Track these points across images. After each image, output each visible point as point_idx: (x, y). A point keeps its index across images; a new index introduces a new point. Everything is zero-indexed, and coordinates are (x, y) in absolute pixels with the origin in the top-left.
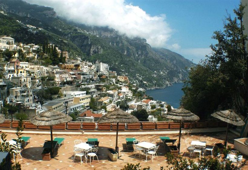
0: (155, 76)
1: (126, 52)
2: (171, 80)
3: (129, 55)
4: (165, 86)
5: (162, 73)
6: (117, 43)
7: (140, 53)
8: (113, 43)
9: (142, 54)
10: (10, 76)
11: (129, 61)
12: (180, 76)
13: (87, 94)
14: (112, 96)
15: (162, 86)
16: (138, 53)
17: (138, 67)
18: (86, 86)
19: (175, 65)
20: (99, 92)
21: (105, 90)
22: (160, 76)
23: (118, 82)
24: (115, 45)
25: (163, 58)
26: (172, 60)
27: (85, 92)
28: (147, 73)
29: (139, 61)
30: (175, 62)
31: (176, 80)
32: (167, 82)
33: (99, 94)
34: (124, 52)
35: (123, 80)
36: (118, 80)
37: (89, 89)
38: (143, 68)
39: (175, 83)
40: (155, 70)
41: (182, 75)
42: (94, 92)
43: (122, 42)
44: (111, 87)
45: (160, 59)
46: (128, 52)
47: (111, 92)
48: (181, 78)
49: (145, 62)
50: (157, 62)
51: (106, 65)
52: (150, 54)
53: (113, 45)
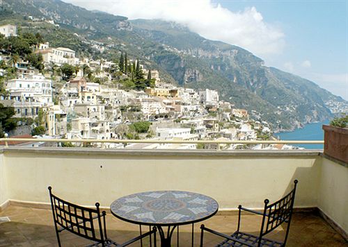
0: (279, 113)
1: (235, 78)
2: (301, 119)
3: (240, 82)
4: (293, 128)
5: (288, 109)
6: (223, 66)
7: (255, 80)
8: (216, 66)
9: (259, 81)
10: (71, 102)
11: (241, 91)
12: (315, 113)
13: (191, 132)
14: (229, 136)
15: (289, 127)
16: (252, 81)
17: (254, 100)
18: (190, 121)
19: (306, 97)
20: (209, 131)
21: (218, 128)
22: (286, 113)
23: (233, 117)
24: (219, 68)
25: (289, 88)
26: (301, 90)
27: (190, 130)
28: (267, 109)
29: (255, 92)
30: (306, 93)
31: (308, 119)
32: (297, 122)
33: (209, 134)
34: (233, 79)
35: (240, 116)
36: (234, 116)
37: (195, 125)
38: (261, 101)
39: (308, 123)
40: (278, 105)
41: (317, 112)
42: (202, 130)
43: (229, 65)
44: (225, 125)
45: (285, 89)
46: (238, 78)
47: (227, 131)
48: (315, 116)
49: (263, 94)
50: (280, 93)
51: (215, 93)
52: (270, 82)
53: (217, 69)
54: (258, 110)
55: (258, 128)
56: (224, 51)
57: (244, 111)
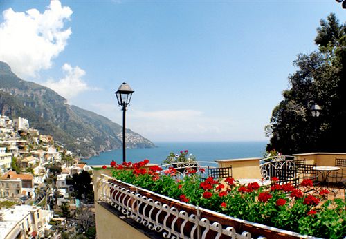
0: (78, 144)
1: (42, 114)
2: (97, 149)
3: (46, 118)
4: (90, 156)
5: (85, 140)
6: (33, 104)
7: (59, 116)
8: (27, 103)
9: (61, 116)
11: (47, 125)
12: (108, 143)
13: (6, 151)
14: (38, 156)
15: (87, 155)
16: (56, 116)
17: (58, 133)
18: (5, 141)
19: (100, 130)
20: (21, 152)
21: (28, 149)
22: (84, 144)
23: (41, 142)
24: (30, 105)
25: (86, 123)
26: (97, 125)
27: (4, 149)
28: (68, 140)
29: (58, 126)
30: (101, 127)
31: (103, 148)
32: (93, 151)
33: (21, 154)
35: (47, 141)
36: (41, 141)
37: (9, 145)
38: (64, 134)
39: (103, 151)
40: (77, 137)
41: (111, 142)
42: (14, 150)
43: (38, 102)
44: (34, 148)
45: (83, 124)
46: (45, 114)
47: (36, 152)
48: (109, 145)
49: (65, 128)
50: (79, 127)
51: (26, 121)
52: (71, 118)
53: (28, 106)
54: (61, 141)
55: (62, 151)
56: (35, 90)
57: (50, 137)
